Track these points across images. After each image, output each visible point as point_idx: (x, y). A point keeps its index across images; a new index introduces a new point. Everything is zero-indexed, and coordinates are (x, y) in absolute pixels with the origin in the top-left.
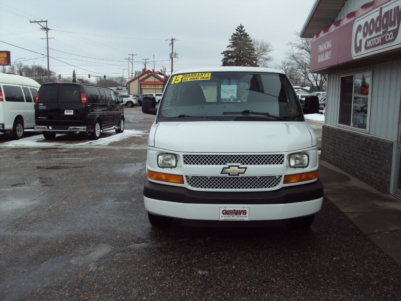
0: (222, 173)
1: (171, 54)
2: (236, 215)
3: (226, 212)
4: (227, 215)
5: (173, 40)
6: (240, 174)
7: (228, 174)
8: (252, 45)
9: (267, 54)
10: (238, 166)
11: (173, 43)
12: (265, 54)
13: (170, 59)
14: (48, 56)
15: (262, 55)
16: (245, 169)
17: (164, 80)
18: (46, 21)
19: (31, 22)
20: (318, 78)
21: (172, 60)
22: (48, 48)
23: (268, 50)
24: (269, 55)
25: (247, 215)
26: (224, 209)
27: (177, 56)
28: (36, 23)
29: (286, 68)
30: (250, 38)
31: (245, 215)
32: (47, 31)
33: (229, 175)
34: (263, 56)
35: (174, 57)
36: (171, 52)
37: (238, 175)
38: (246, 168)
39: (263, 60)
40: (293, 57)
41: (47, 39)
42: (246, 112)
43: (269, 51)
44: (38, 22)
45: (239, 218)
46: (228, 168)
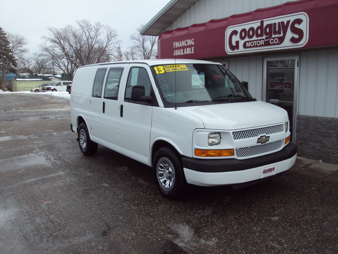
0: (257, 143)
2: (270, 172)
3: (265, 172)
4: (265, 174)
7: (260, 143)
8: (6, 38)
9: (22, 47)
10: (265, 136)
12: (21, 46)
15: (17, 47)
16: (269, 137)
20: (69, 67)
23: (24, 42)
24: (24, 47)
25: (275, 170)
26: (264, 169)
29: (38, 59)
30: (4, 31)
34: (19, 48)
37: (265, 143)
39: (18, 52)
40: (47, 50)
43: (25, 44)
45: (272, 174)
46: (261, 138)
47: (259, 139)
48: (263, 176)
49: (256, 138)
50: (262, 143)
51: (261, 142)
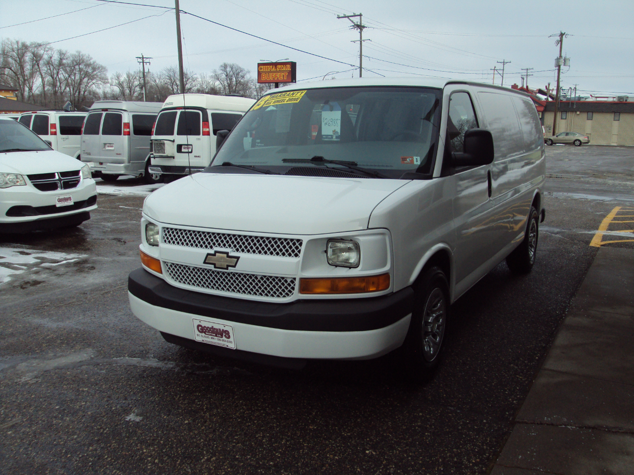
0: (205, 262)
1: (558, 60)
2: (216, 336)
3: (202, 330)
4: (203, 334)
5: (562, 35)
6: (229, 268)
7: (213, 266)
10: (227, 253)
11: (561, 41)
13: (555, 68)
14: (361, 68)
16: (236, 259)
17: (545, 104)
18: (360, 15)
19: (339, 18)
21: (559, 70)
22: (361, 55)
25: (231, 339)
26: (199, 323)
27: (567, 62)
28: (347, 19)
31: (228, 340)
32: (361, 30)
33: (215, 267)
35: (562, 63)
36: (558, 56)
37: (227, 269)
38: (238, 258)
41: (361, 42)
42: (318, 160)
44: (348, 17)
45: (221, 342)
46: (214, 255)
47: (208, 254)
48: (200, 338)
49: (205, 251)
50: (217, 266)
51: (214, 264)
